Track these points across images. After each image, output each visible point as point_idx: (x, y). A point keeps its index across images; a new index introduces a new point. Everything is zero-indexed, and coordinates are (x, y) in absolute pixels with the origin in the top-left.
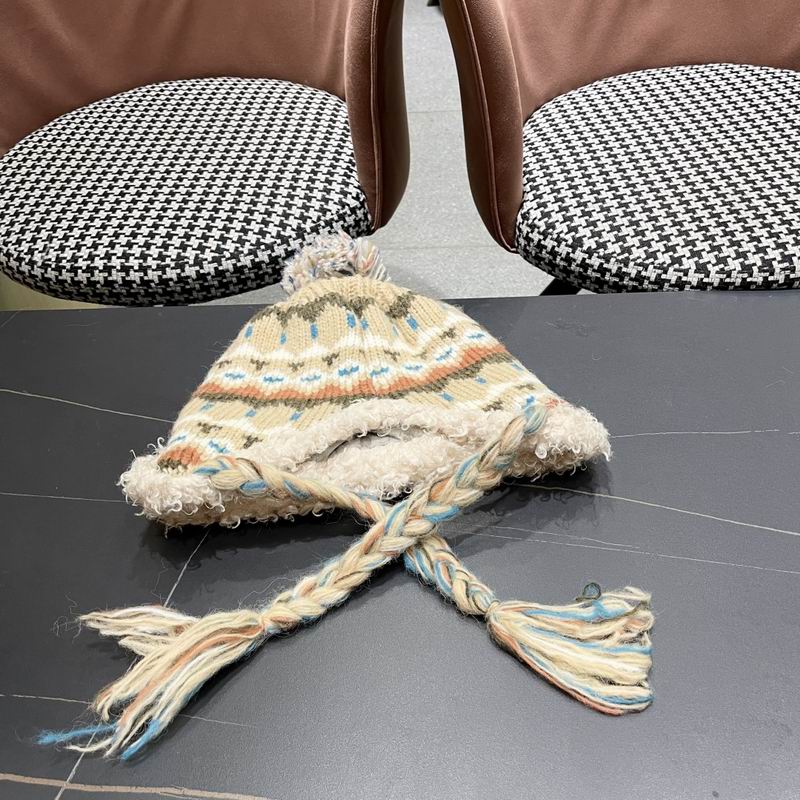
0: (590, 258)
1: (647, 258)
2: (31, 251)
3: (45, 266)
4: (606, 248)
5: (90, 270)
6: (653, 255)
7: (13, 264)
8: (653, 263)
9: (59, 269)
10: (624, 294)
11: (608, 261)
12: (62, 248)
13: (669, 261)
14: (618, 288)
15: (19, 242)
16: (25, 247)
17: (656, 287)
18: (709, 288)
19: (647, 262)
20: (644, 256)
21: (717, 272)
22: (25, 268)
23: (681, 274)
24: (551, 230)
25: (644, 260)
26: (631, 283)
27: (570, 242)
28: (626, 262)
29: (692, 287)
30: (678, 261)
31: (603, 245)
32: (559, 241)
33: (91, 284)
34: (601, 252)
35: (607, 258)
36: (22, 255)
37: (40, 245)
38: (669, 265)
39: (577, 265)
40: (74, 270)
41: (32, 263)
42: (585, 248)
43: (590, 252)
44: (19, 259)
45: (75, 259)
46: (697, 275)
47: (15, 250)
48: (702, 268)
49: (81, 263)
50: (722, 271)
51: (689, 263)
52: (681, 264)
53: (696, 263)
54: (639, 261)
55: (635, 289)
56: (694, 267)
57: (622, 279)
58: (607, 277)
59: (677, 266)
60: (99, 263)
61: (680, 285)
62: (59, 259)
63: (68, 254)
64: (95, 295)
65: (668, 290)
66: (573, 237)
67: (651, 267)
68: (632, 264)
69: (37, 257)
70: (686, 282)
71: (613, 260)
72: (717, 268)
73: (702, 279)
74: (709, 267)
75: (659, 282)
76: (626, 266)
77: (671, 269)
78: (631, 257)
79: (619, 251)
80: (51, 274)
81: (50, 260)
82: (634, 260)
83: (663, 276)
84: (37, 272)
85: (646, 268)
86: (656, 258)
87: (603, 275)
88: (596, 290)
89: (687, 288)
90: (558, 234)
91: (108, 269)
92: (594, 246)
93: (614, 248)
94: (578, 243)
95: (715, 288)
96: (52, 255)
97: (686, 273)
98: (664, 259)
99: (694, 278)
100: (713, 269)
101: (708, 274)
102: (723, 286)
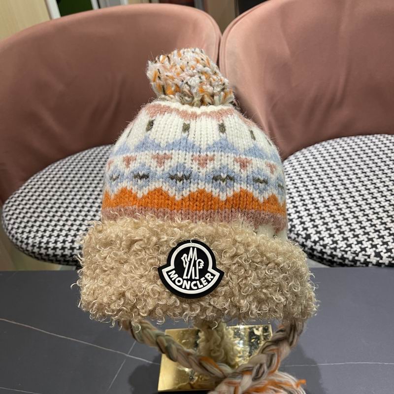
0: (315, 245)
1: (347, 247)
2: (28, 238)
3: (33, 246)
4: (323, 240)
5: (55, 249)
6: (350, 246)
7: (19, 244)
8: (350, 250)
9: (40, 247)
11: (325, 248)
12: (42, 237)
13: (359, 250)
15: (23, 233)
16: (25, 235)
17: (353, 264)
18: (383, 266)
19: (347, 249)
20: (345, 246)
21: (387, 257)
22: (24, 246)
23: (366, 257)
24: (293, 229)
25: (345, 248)
27: (304, 236)
28: (335, 249)
29: (373, 265)
30: (364, 249)
32: (298, 235)
33: (55, 256)
34: (321, 242)
35: (325, 246)
36: (24, 240)
37: (32, 235)
38: (360, 252)
39: (309, 249)
40: (47, 248)
41: (27, 244)
42: (312, 240)
43: (315, 242)
44: (22, 242)
45: (48, 243)
46: (375, 258)
47: (21, 237)
48: (378, 255)
50: (389, 257)
51: (370, 252)
52: (366, 251)
53: (375, 251)
54: (342, 249)
56: (373, 254)
57: (333, 258)
59: (363, 253)
60: (59, 245)
61: (366, 263)
62: (40, 243)
63: (45, 240)
65: (359, 266)
66: (306, 234)
67: (349, 253)
68: (338, 250)
69: (30, 241)
70: (369, 262)
71: (328, 247)
72: (387, 255)
73: (378, 261)
74: (382, 254)
75: (354, 261)
76: (335, 251)
77: (360, 254)
78: (338, 246)
79: (331, 242)
80: (36, 250)
81: (35, 243)
82: (339, 248)
83: (356, 258)
84: (30, 248)
85: (346, 252)
86: (352, 247)
87: (323, 255)
89: (370, 265)
90: (298, 231)
91: (63, 248)
92: (317, 239)
93: (328, 241)
94: (308, 237)
95: (387, 266)
96: (37, 240)
97: (369, 256)
98: (356, 248)
99: (374, 260)
100: (384, 255)
101: (381, 258)
102: (391, 265)
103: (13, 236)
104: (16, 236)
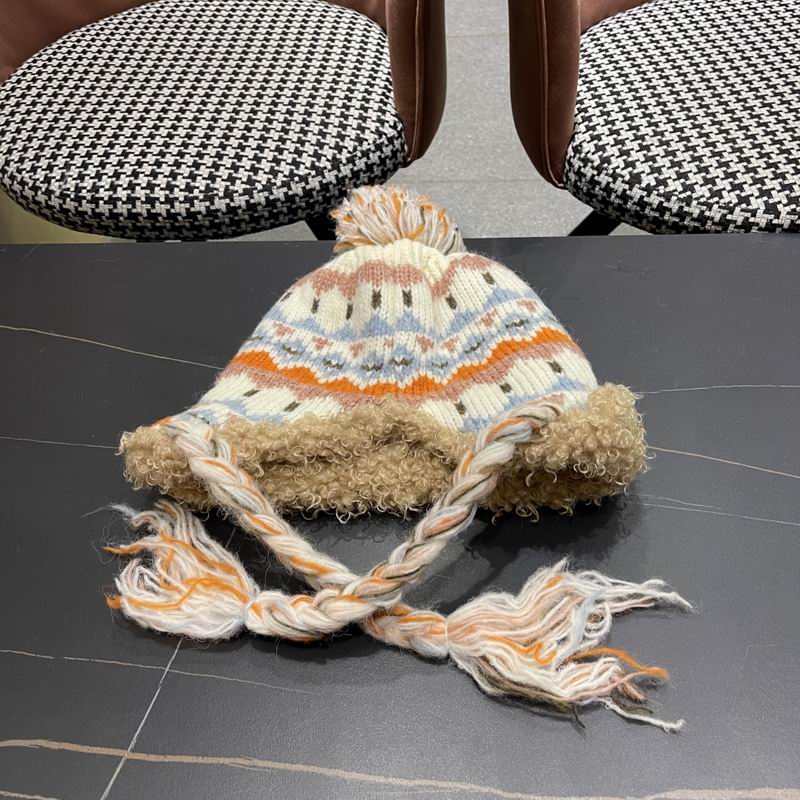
0: (649, 195)
1: (712, 197)
2: (47, 180)
3: (63, 196)
4: (666, 185)
5: (112, 201)
6: (719, 194)
7: (29, 193)
8: (717, 203)
9: (78, 199)
10: (684, 235)
11: (668, 200)
12: (81, 177)
13: (735, 201)
14: (677, 229)
15: (34, 169)
16: (40, 175)
17: (719, 228)
18: (778, 230)
19: (711, 201)
20: (708, 194)
21: (788, 213)
22: (41, 198)
23: (749, 215)
24: (606, 165)
25: (708, 199)
26: (693, 224)
27: (627, 178)
28: (688, 201)
29: (760, 229)
30: (746, 200)
31: (664, 183)
32: (615, 176)
33: (114, 216)
35: (668, 196)
36: (38, 184)
37: (57, 173)
38: (736, 205)
39: (634, 203)
40: (95, 201)
41: (49, 192)
42: (644, 185)
43: (649, 189)
44: (35, 188)
45: (95, 189)
46: (766, 216)
47: (30, 177)
48: (771, 209)
49: (102, 193)
50: (793, 212)
51: (757, 203)
52: (749, 204)
53: (766, 203)
54: (702, 200)
55: (696, 230)
56: (763, 208)
57: (683, 220)
58: (666, 217)
59: (744, 206)
60: (122, 194)
61: (747, 226)
62: (78, 189)
63: (88, 183)
64: (117, 228)
65: (733, 232)
66: (630, 173)
67: (716, 206)
68: (694, 203)
69: (54, 186)
70: (753, 224)
71: (674, 198)
72: (788, 209)
73: (771, 220)
74: (780, 207)
75: (724, 223)
76: (688, 205)
77: (738, 209)
78: (694, 196)
79: (680, 189)
80: (70, 205)
81: (68, 189)
82: (697, 199)
83: (729, 217)
84: (55, 202)
85: (710, 207)
86: (721, 197)
87: (662, 215)
88: (652, 231)
89: (754, 230)
90: (614, 169)
91: (131, 200)
92: (653, 183)
93: (675, 186)
94: (635, 179)
95: (785, 230)
96: (71, 184)
97: (754, 213)
98: (731, 198)
99: (762, 219)
100: (783, 210)
101: (778, 215)
102: (794, 228)
103: (12, 178)
104: (19, 177)
